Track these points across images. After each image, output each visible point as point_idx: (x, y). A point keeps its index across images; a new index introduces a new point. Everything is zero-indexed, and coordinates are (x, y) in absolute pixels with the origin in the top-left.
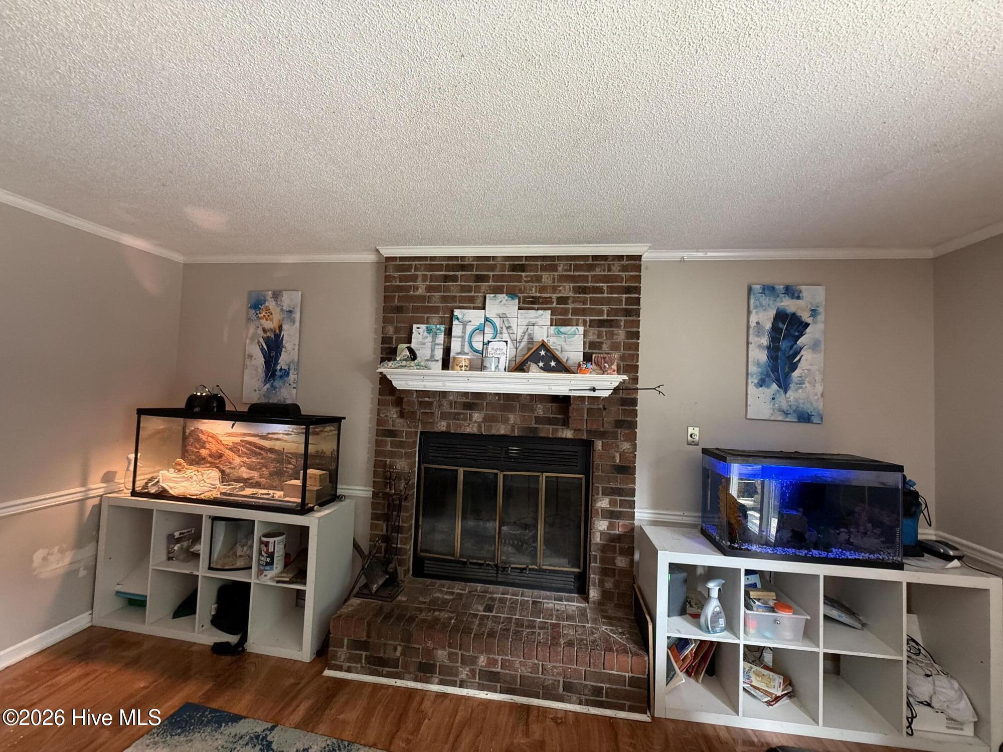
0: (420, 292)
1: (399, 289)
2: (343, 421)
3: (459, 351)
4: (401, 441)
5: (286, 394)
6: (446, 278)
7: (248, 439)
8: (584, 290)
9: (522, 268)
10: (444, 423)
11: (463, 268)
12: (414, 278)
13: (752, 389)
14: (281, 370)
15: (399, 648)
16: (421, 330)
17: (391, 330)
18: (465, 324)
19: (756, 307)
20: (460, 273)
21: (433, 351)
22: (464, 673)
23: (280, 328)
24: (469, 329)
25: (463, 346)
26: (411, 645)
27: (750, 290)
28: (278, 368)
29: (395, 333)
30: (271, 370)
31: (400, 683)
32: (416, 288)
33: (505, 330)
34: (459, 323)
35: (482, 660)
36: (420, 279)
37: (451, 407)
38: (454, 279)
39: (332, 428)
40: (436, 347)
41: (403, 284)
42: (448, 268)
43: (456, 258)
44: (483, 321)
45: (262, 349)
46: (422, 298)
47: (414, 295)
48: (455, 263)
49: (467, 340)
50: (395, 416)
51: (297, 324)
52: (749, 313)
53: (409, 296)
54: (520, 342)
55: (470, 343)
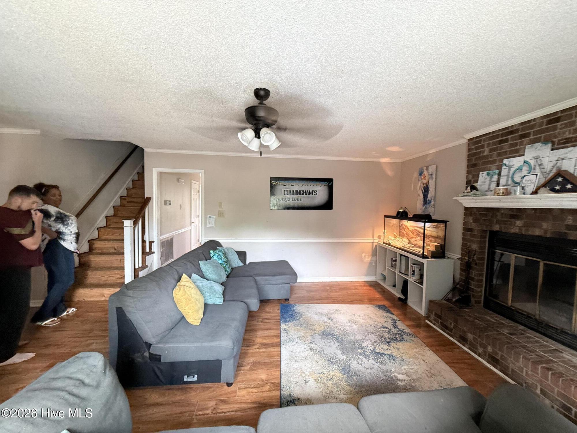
0: (485, 153)
1: (475, 154)
2: (448, 222)
4: (475, 234)
5: (430, 211)
7: (416, 228)
9: (558, 120)
10: (498, 226)
11: (512, 132)
12: (482, 147)
14: (429, 200)
15: (453, 324)
16: (484, 175)
17: (470, 176)
18: (509, 167)
20: (510, 136)
21: (489, 185)
22: (480, 350)
23: (428, 182)
24: (513, 170)
25: (507, 181)
26: (457, 325)
28: (428, 199)
29: (473, 177)
30: (426, 201)
31: (451, 339)
33: (537, 167)
34: (506, 168)
35: (490, 349)
36: (486, 146)
37: (502, 217)
38: (506, 141)
39: (443, 226)
40: (492, 183)
41: (477, 151)
42: (502, 135)
43: (507, 128)
44: (523, 163)
45: (423, 192)
46: (487, 157)
47: (483, 156)
48: (507, 131)
49: (510, 177)
50: (472, 221)
51: (434, 179)
53: (480, 157)
54: (549, 173)
55: (512, 178)
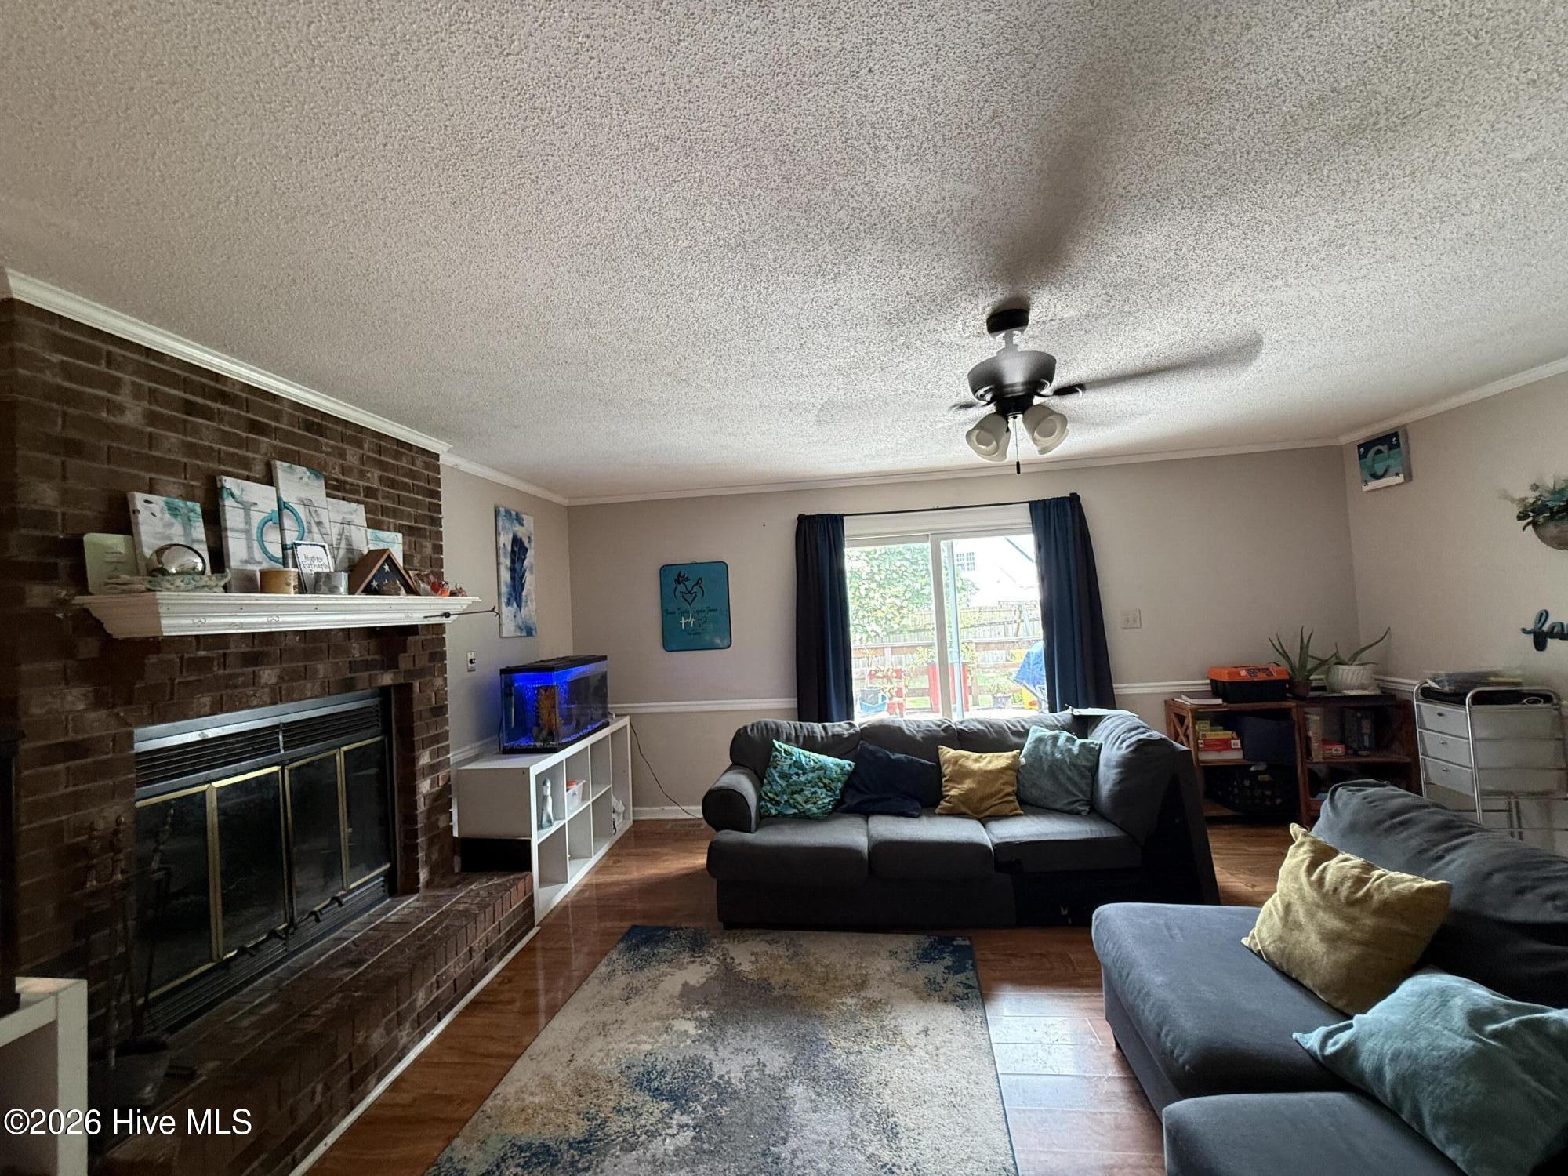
0: (129, 419)
3: (245, 557)
6: (190, 408)
8: (392, 484)
9: (319, 430)
11: (223, 397)
12: (112, 384)
13: (503, 606)
16: (155, 508)
18: (245, 507)
19: (504, 529)
20: (217, 406)
24: (257, 518)
25: (250, 548)
27: (497, 512)
32: (120, 409)
33: (315, 528)
34: (236, 505)
36: (125, 389)
38: (207, 413)
41: (78, 387)
44: (275, 506)
46: (137, 435)
47: (112, 423)
49: (255, 537)
50: (80, 706)
52: (497, 534)
53: (97, 420)
54: (338, 549)
55: (262, 543)
